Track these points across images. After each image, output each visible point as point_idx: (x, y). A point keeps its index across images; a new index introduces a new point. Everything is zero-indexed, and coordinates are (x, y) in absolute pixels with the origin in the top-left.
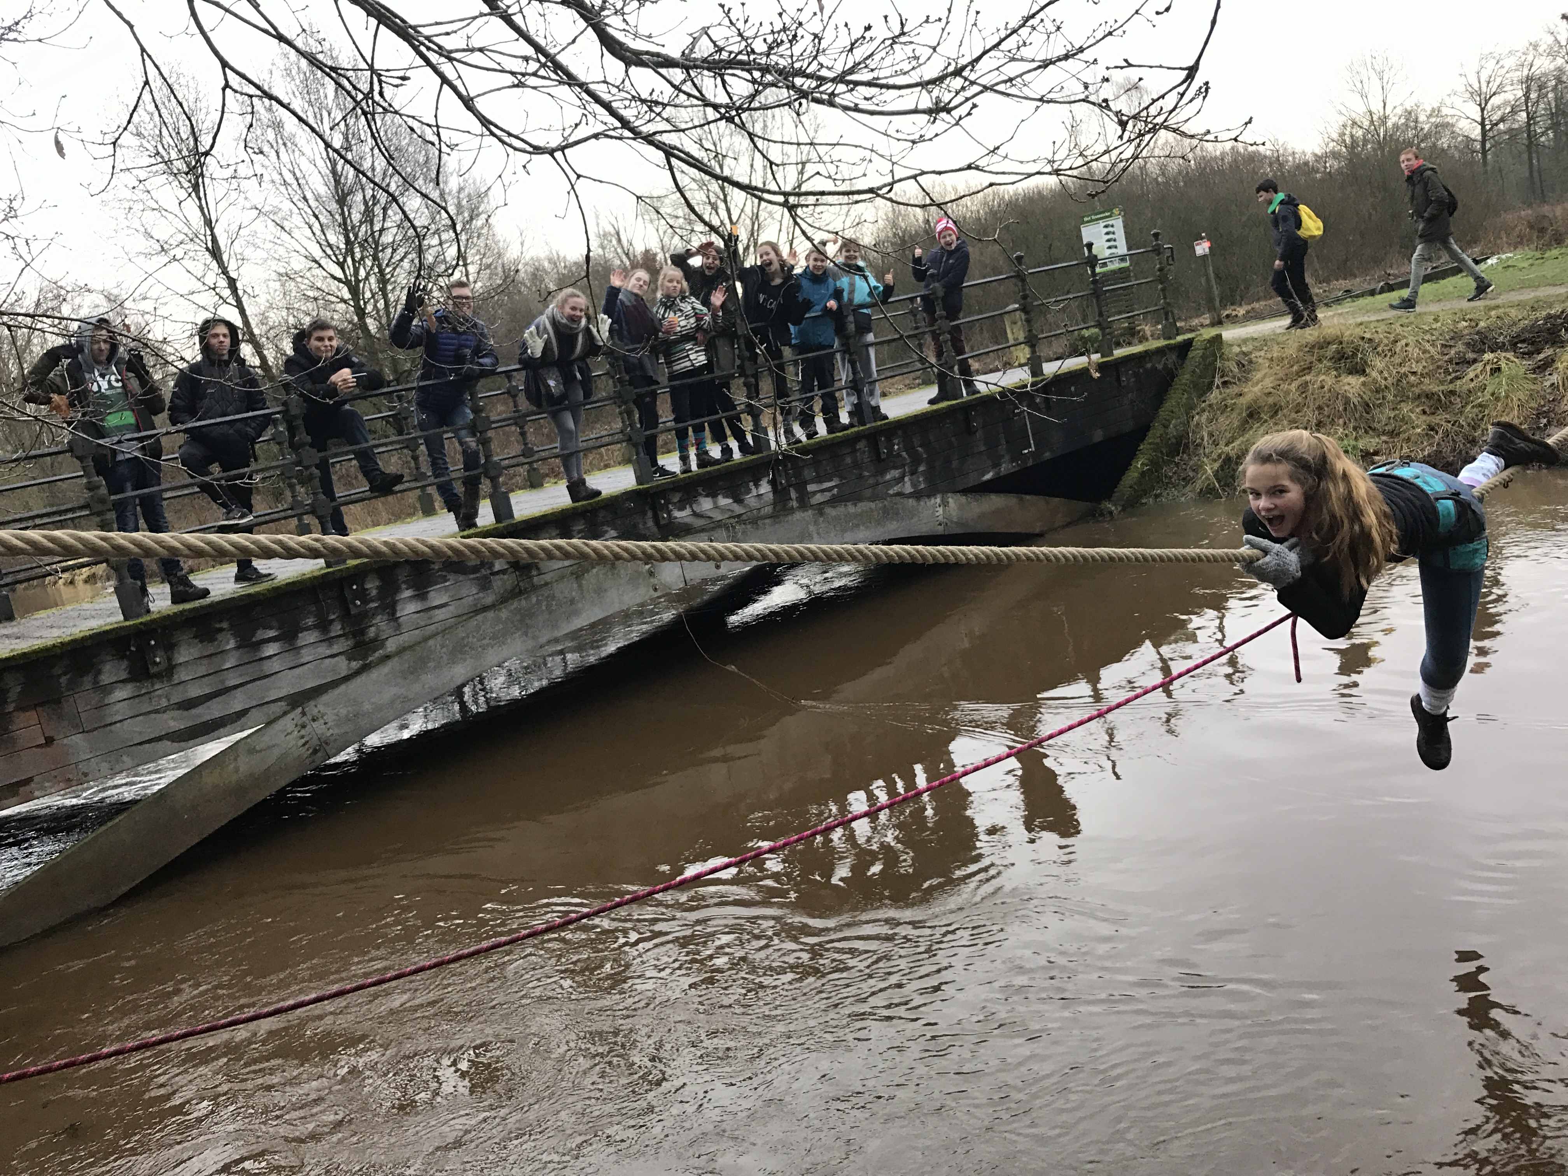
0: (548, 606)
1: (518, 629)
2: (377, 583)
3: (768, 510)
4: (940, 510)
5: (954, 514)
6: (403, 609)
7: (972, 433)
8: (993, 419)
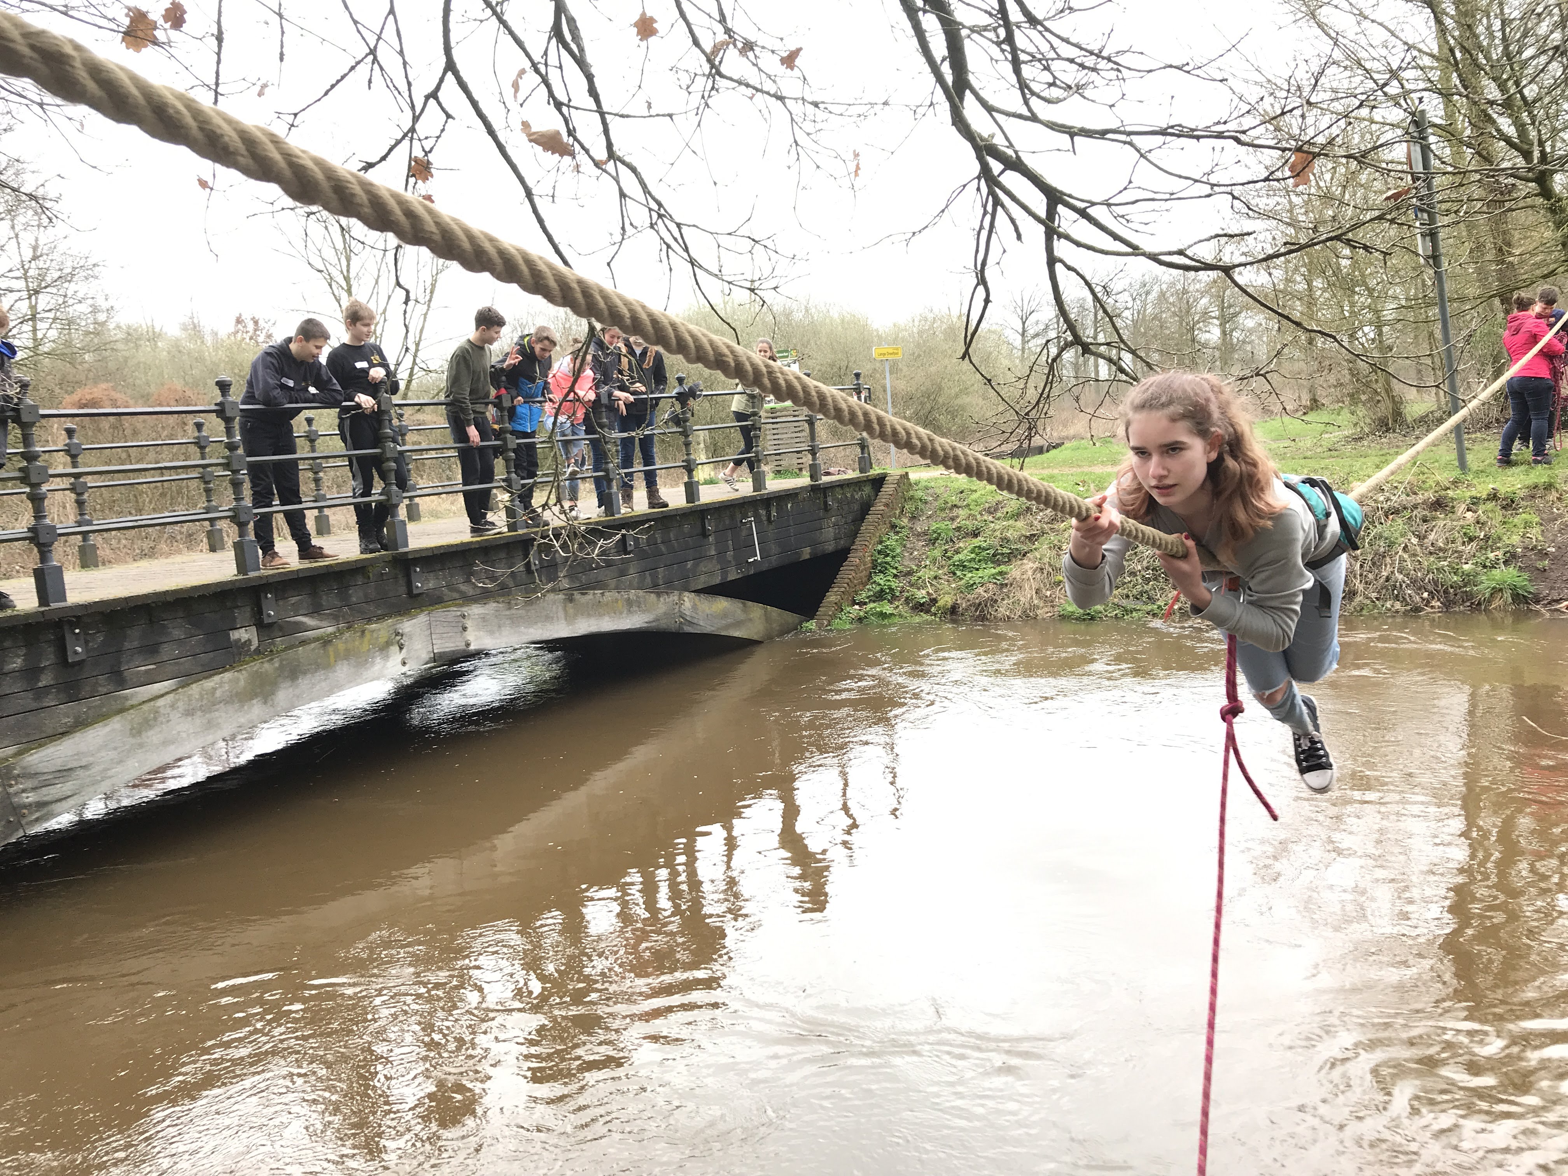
1: (257, 695)
2: (103, 628)
4: (677, 608)
5: (688, 613)
6: (126, 662)
7: (704, 534)
8: (724, 526)
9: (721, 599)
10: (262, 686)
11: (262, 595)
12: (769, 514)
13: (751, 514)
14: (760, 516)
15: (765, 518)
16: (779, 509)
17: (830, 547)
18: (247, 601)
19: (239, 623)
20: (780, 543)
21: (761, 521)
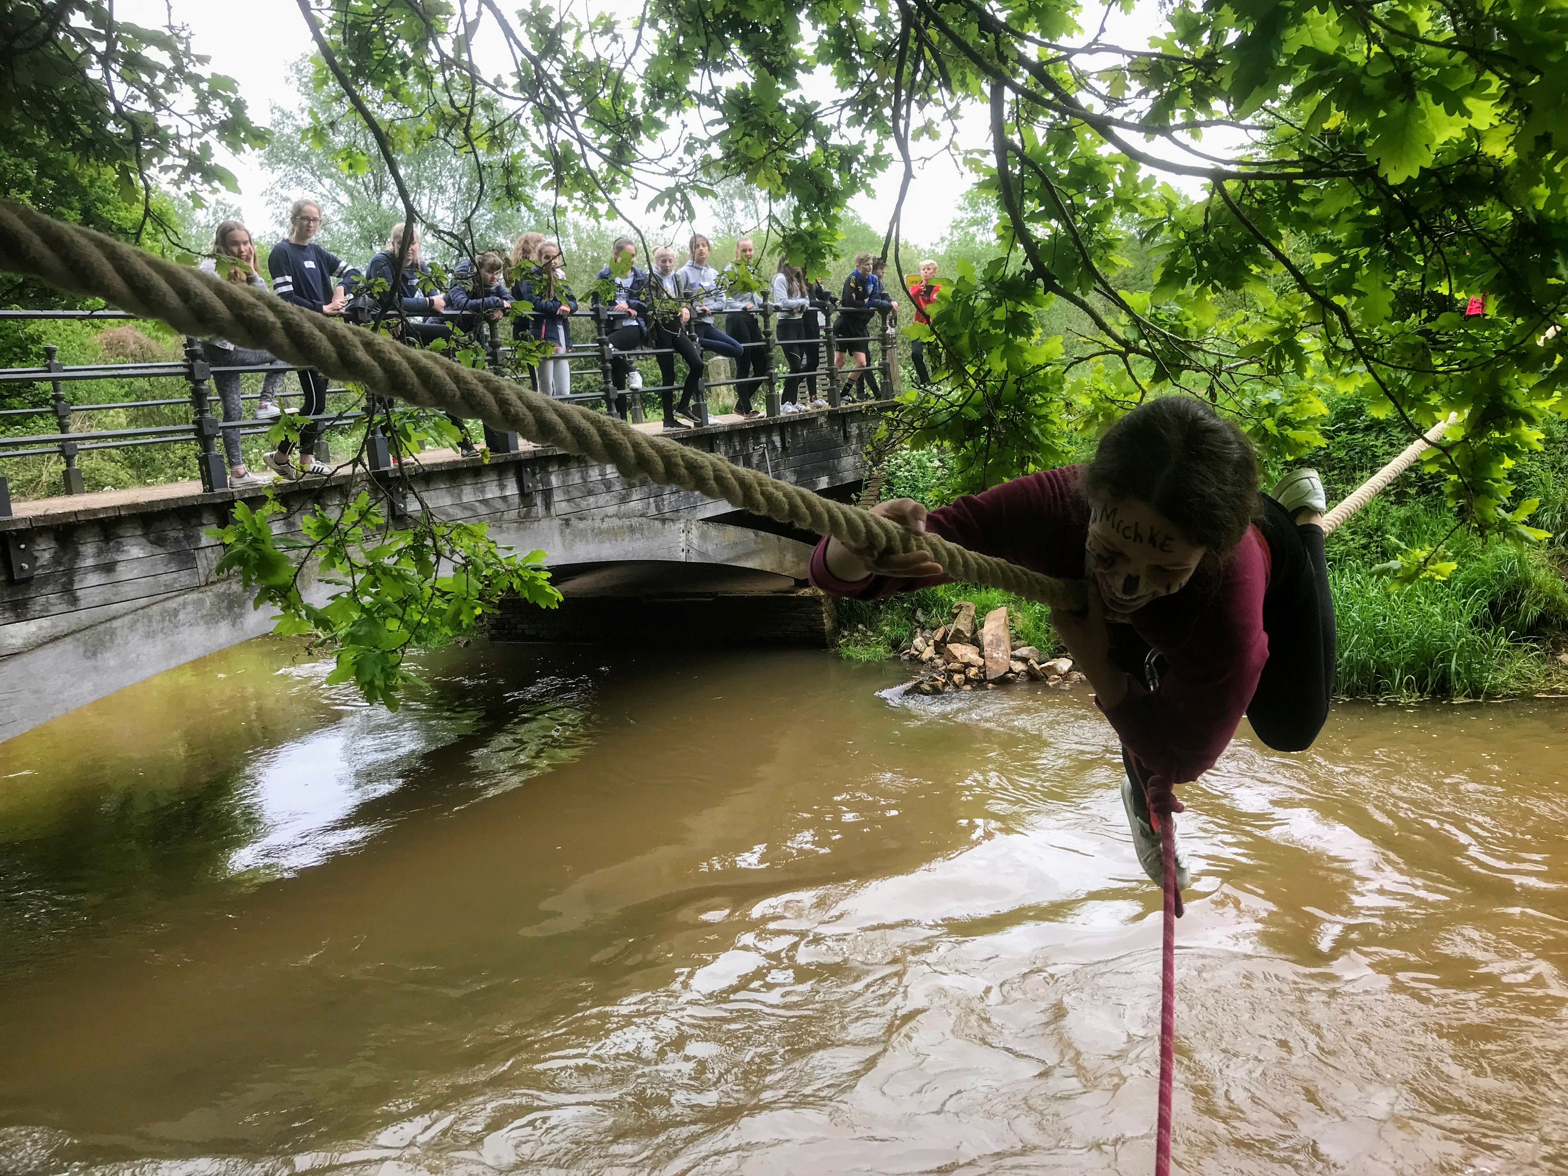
2: (53, 544)
3: (513, 514)
4: (683, 536)
5: (695, 542)
6: (81, 581)
8: (735, 451)
9: (731, 528)
10: (230, 608)
12: (783, 441)
13: (763, 440)
14: (773, 442)
15: (778, 444)
16: (794, 435)
17: (849, 477)
18: (213, 519)
19: (204, 542)
20: (795, 472)
21: (775, 448)
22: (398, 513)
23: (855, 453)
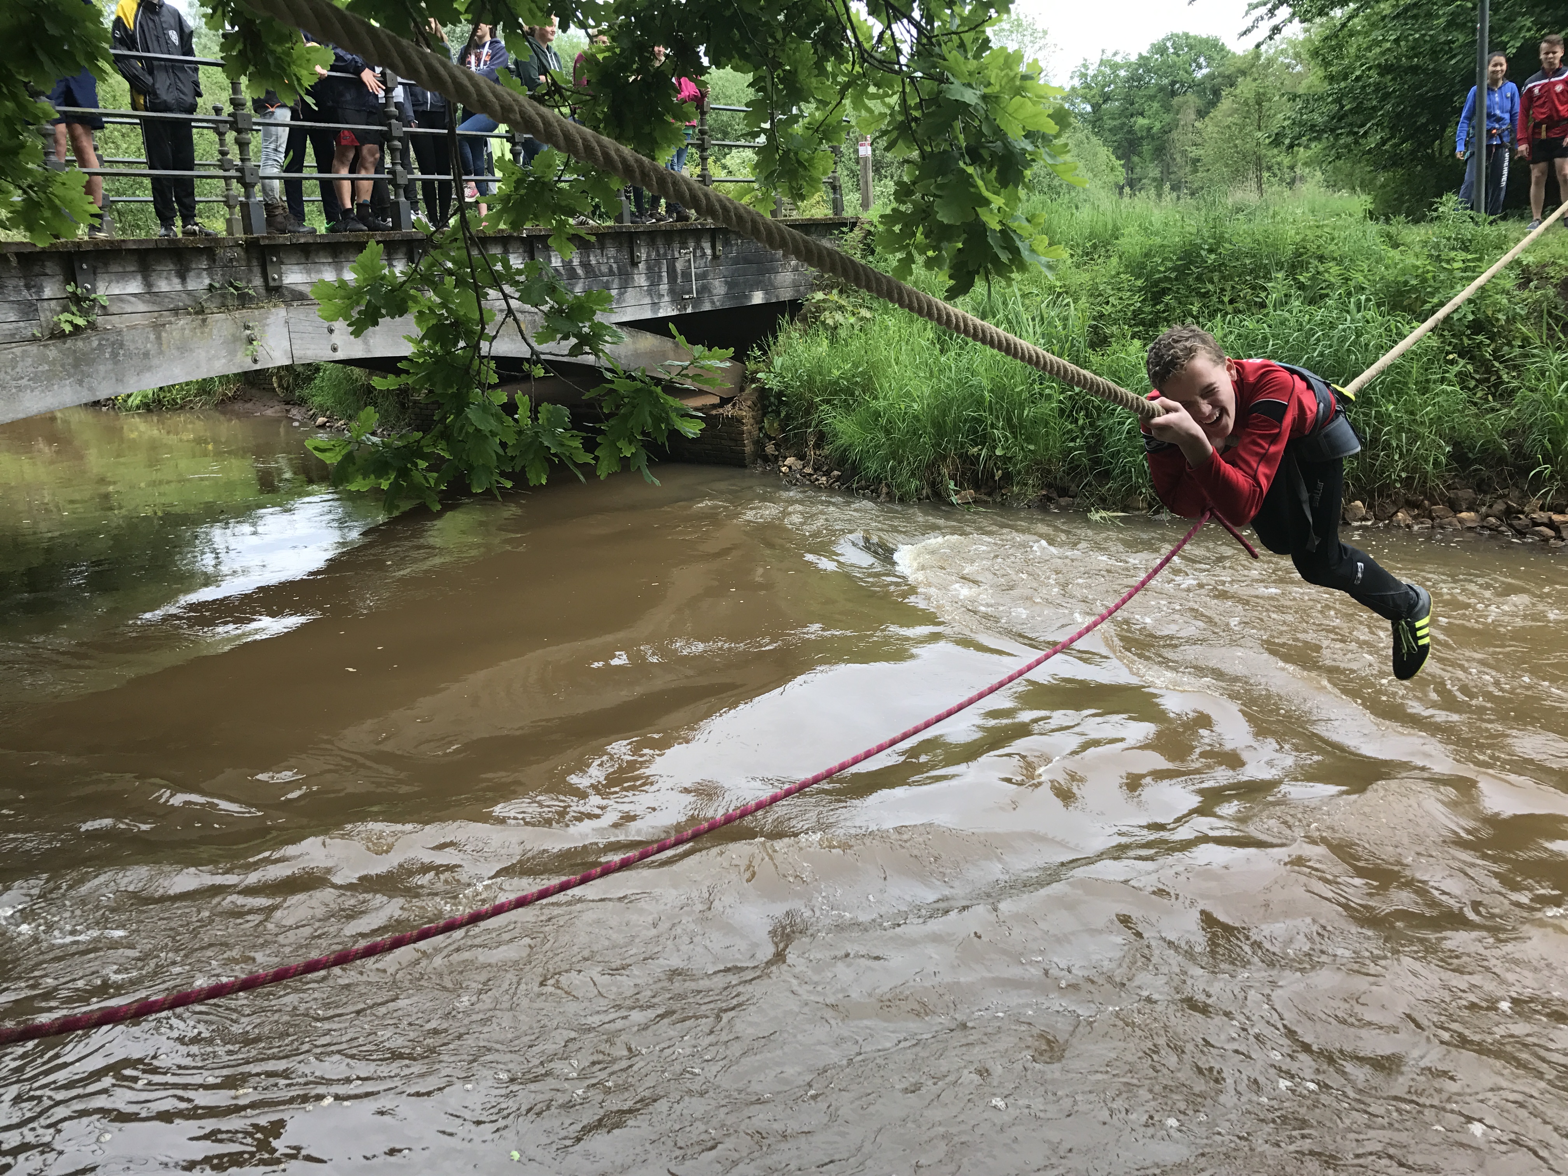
0: (114, 355)
1: (70, 376)
7: (634, 264)
8: (658, 254)
9: (649, 335)
10: (76, 366)
11: (76, 264)
12: (713, 248)
13: (692, 245)
14: (703, 249)
15: (709, 252)
16: (727, 243)
17: (786, 295)
18: (57, 269)
19: (47, 293)
20: (726, 282)
21: (704, 254)
22: (272, 284)
23: (795, 269)
